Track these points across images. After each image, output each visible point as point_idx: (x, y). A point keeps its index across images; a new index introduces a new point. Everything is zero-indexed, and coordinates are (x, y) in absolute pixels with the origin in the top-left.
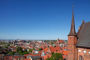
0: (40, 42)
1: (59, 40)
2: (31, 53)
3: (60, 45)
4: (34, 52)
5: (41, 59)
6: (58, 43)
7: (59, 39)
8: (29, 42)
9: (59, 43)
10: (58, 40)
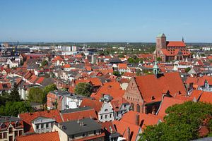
0: (70, 52)
1: (166, 44)
2: (38, 107)
3: (175, 68)
4: (55, 104)
5: (108, 133)
6: (159, 59)
7: (164, 38)
8: (12, 54)
9: (167, 58)
10: (159, 44)
